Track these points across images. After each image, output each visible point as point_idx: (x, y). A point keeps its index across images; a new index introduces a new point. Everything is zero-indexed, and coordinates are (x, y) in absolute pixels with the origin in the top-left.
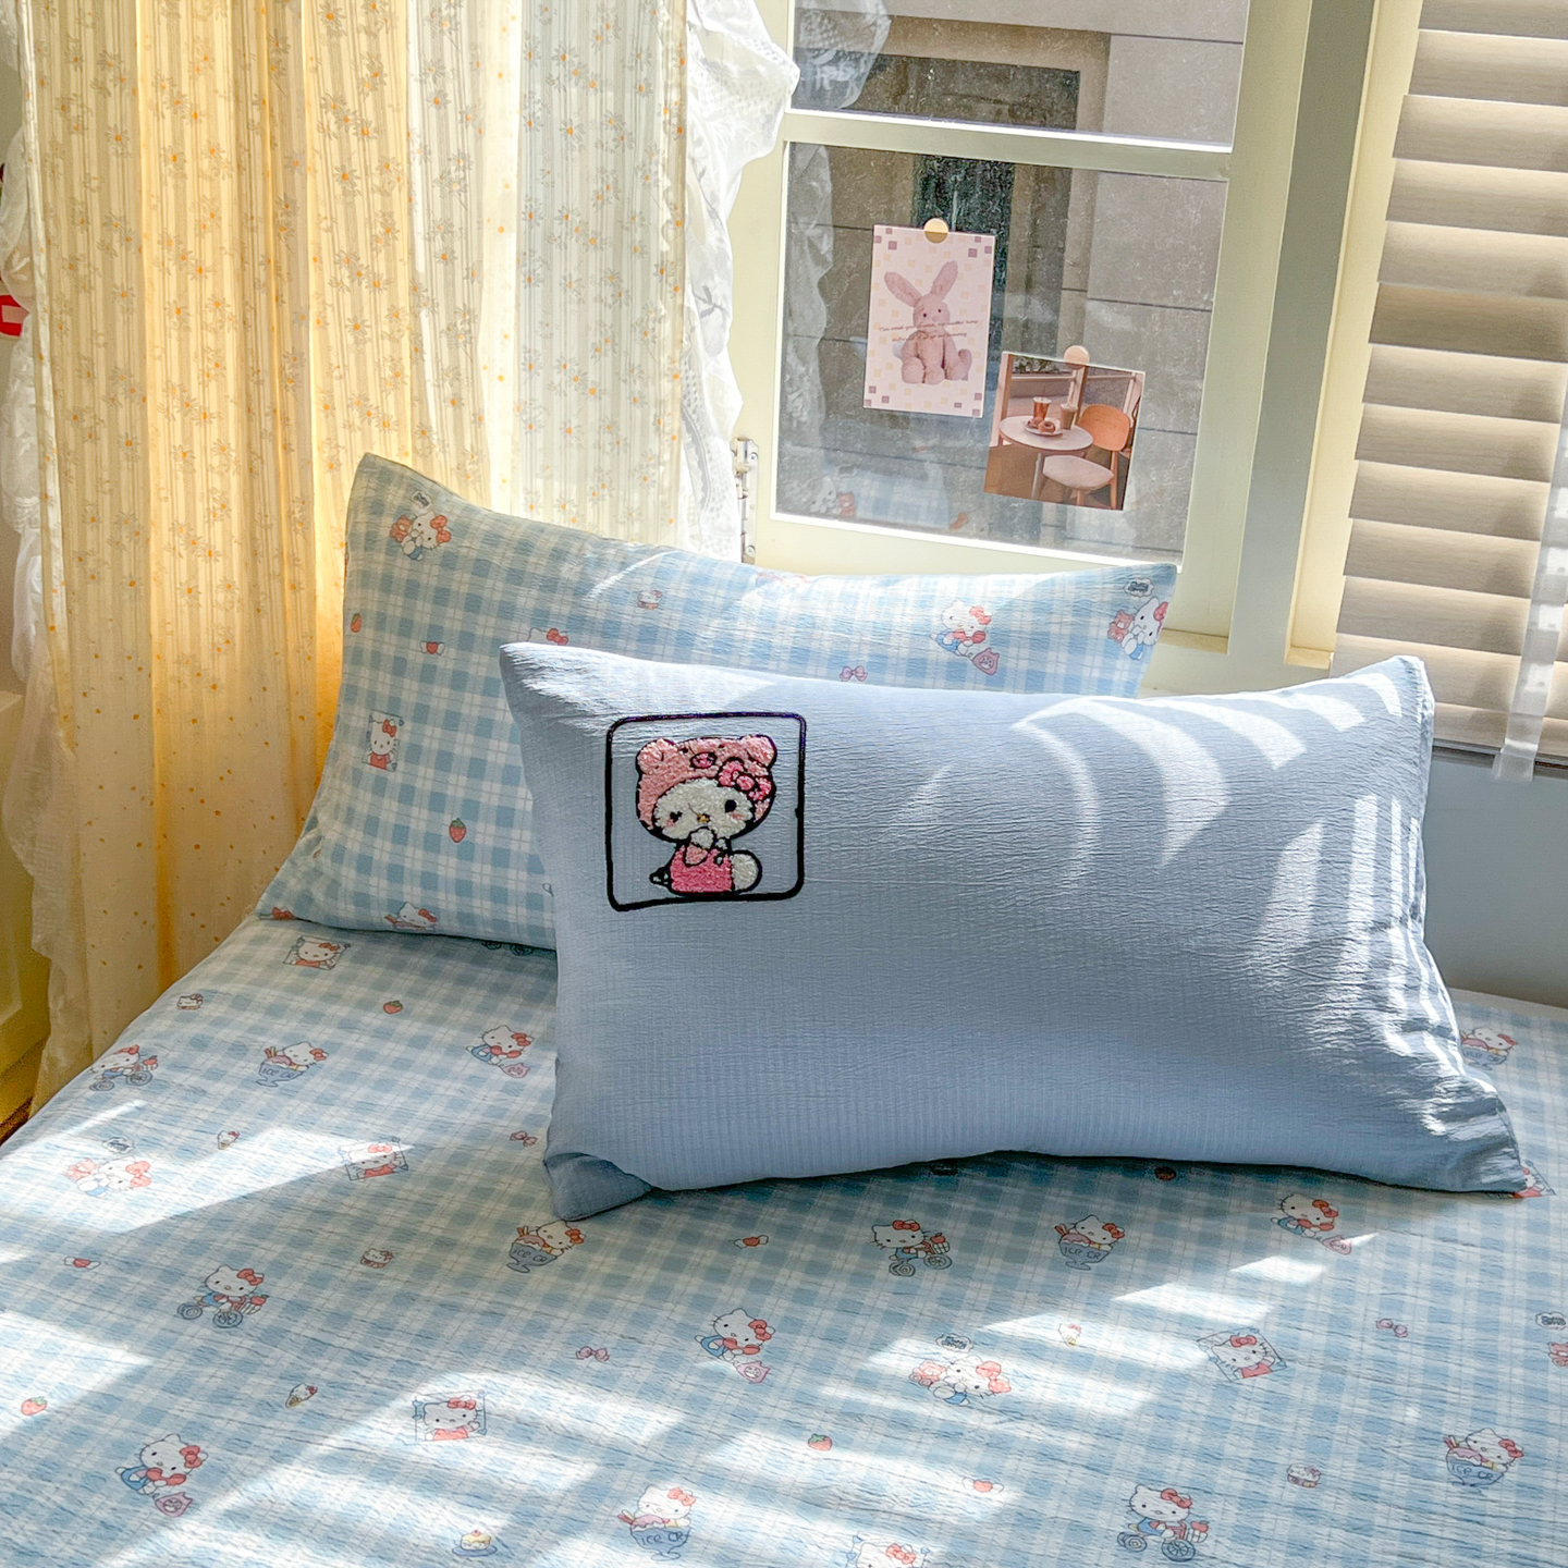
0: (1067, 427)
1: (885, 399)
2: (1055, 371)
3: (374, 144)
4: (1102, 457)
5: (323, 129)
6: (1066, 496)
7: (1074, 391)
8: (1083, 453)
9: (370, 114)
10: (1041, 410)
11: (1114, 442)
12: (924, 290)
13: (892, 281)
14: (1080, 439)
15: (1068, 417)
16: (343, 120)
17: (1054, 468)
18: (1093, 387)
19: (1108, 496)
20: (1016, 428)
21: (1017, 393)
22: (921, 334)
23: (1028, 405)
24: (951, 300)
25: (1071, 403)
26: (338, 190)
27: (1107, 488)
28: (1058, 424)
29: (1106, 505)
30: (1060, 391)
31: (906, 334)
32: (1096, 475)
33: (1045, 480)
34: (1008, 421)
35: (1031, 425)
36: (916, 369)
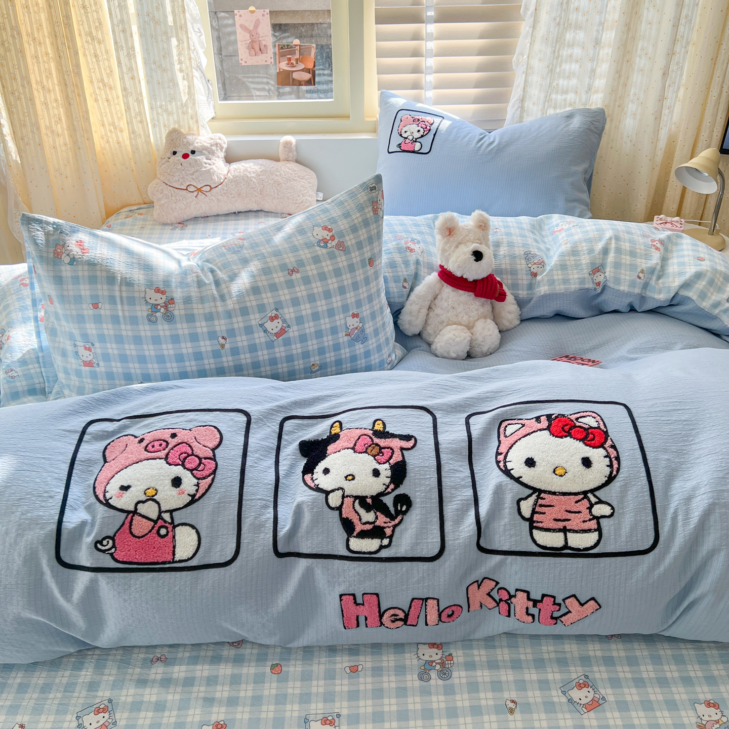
0: (297, 63)
1: (246, 62)
2: (291, 47)
4: (307, 70)
6: (300, 83)
7: (297, 52)
8: (302, 70)
10: (289, 59)
11: (311, 66)
13: (242, 27)
14: (301, 66)
15: (297, 60)
17: (295, 76)
18: (302, 51)
19: (311, 82)
20: (284, 66)
21: (282, 55)
22: (252, 41)
23: (286, 58)
25: (297, 56)
27: (310, 79)
28: (294, 63)
29: (311, 84)
30: (293, 53)
32: (307, 76)
33: (294, 79)
34: (281, 64)
35: (287, 64)
36: (253, 52)
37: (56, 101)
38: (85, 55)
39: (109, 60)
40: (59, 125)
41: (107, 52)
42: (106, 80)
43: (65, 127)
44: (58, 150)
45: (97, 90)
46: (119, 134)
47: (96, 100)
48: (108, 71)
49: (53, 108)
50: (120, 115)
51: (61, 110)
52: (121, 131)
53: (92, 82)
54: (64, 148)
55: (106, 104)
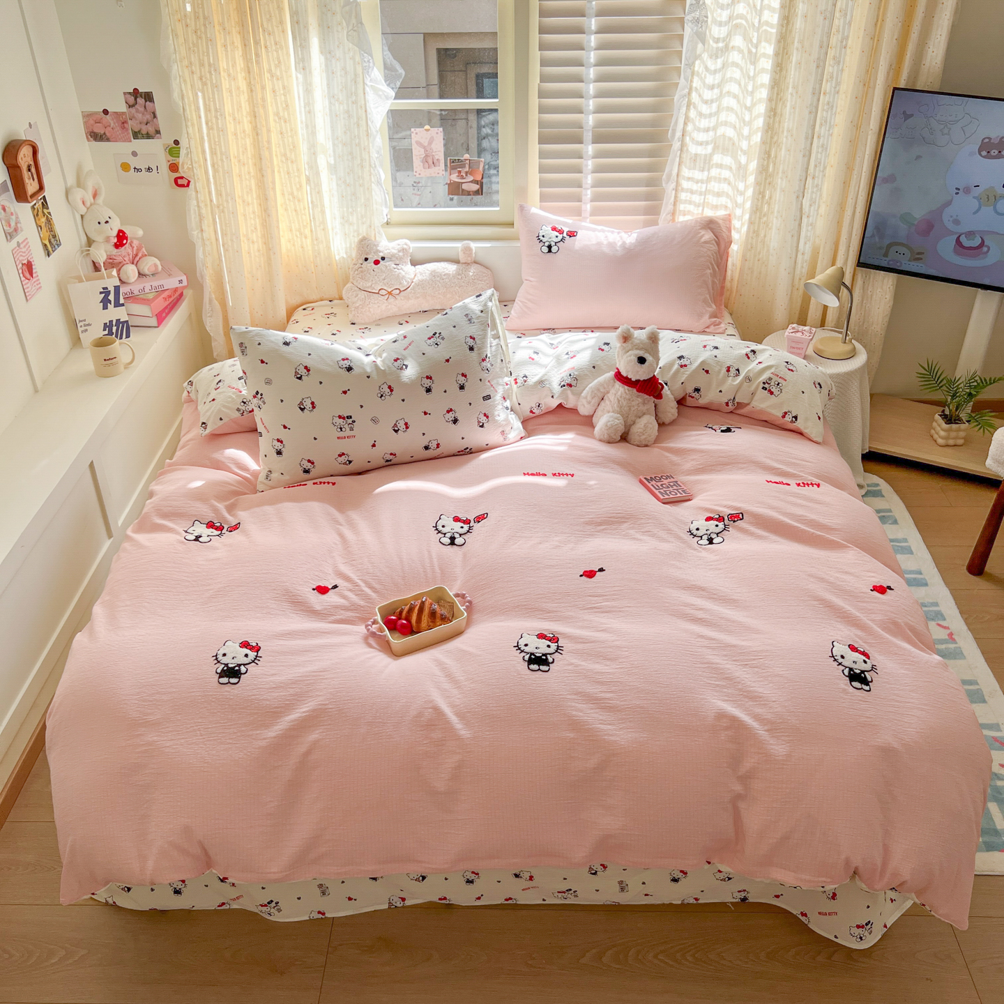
0: (466, 175)
1: (420, 174)
2: (462, 161)
3: (288, 124)
4: (476, 182)
5: (275, 121)
6: (469, 193)
7: (467, 166)
8: (471, 182)
9: (286, 116)
10: (460, 172)
11: (479, 178)
12: (426, 144)
13: (418, 143)
14: (470, 178)
15: (466, 173)
16: (280, 118)
17: (465, 187)
18: (471, 164)
19: (479, 192)
20: (455, 178)
21: (453, 168)
22: (427, 156)
23: (456, 171)
24: (433, 146)
25: (467, 169)
26: (280, 136)
27: (478, 190)
28: (464, 175)
29: (479, 194)
30: (463, 166)
31: (423, 156)
32: (476, 187)
33: (463, 190)
34: (452, 176)
35: (458, 176)
36: (426, 165)
37: (254, 213)
38: (279, 172)
39: (299, 177)
40: (254, 234)
41: (298, 170)
42: (295, 193)
43: (260, 235)
44: (252, 255)
45: (287, 202)
46: (304, 240)
47: (286, 210)
48: (298, 186)
49: (251, 218)
50: (305, 224)
51: (257, 221)
52: (306, 237)
53: (283, 194)
54: (257, 254)
55: (294, 213)
